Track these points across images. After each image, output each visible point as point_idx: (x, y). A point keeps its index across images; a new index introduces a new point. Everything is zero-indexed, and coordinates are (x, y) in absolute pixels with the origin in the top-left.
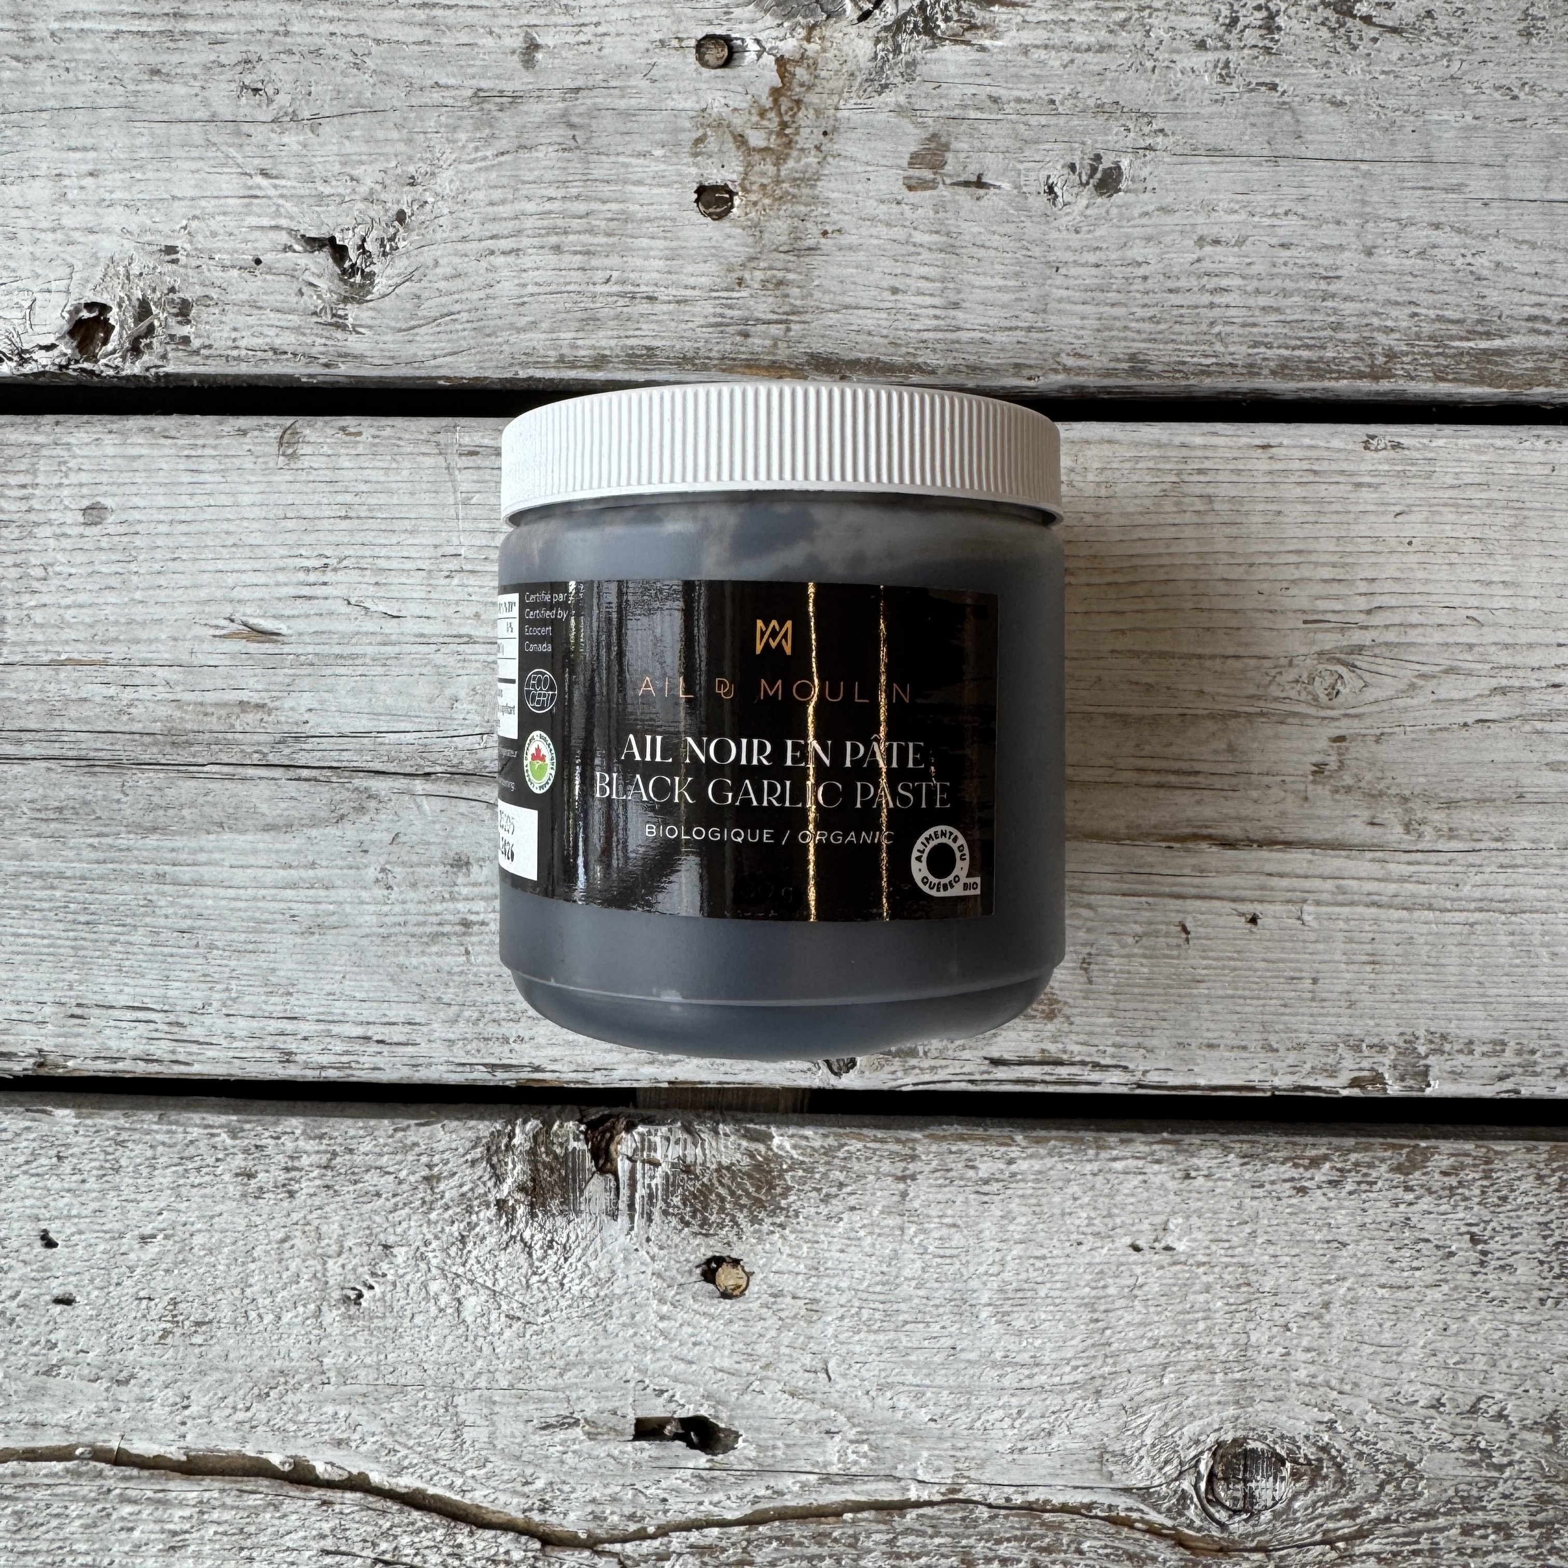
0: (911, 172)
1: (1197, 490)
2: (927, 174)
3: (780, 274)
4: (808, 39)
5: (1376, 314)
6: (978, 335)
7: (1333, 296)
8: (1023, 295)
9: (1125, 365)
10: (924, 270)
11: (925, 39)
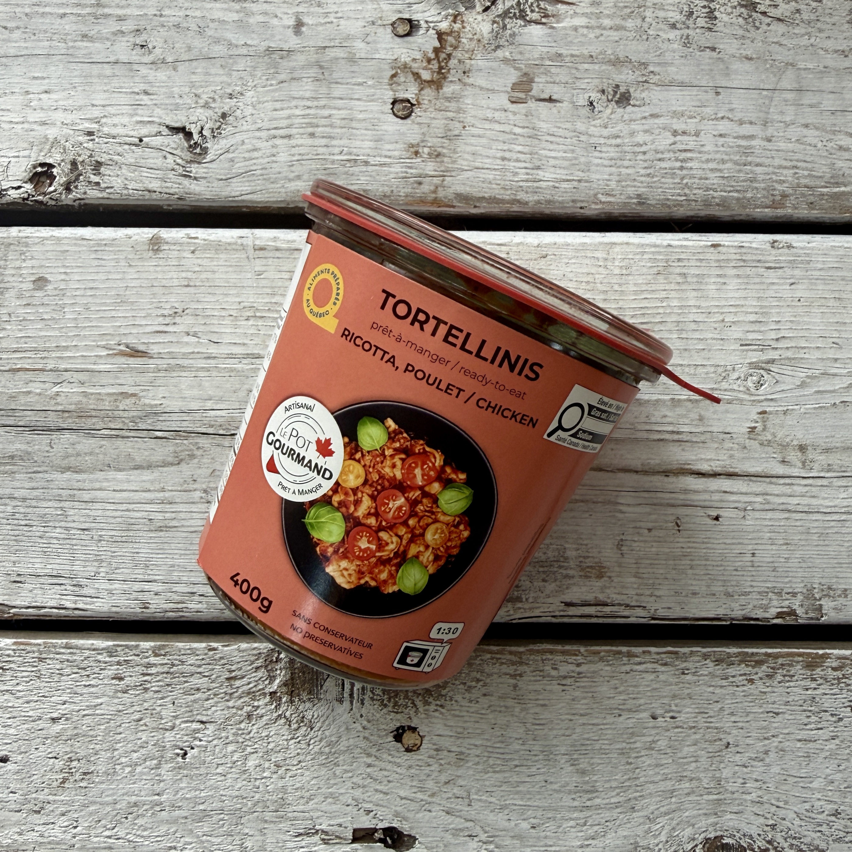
0: (513, 94)
1: (678, 270)
2: (522, 95)
3: (439, 150)
4: (454, 21)
5: (774, 173)
6: (551, 184)
7: (750, 164)
8: (577, 162)
9: (635, 201)
10: (520, 148)
11: (520, 22)
